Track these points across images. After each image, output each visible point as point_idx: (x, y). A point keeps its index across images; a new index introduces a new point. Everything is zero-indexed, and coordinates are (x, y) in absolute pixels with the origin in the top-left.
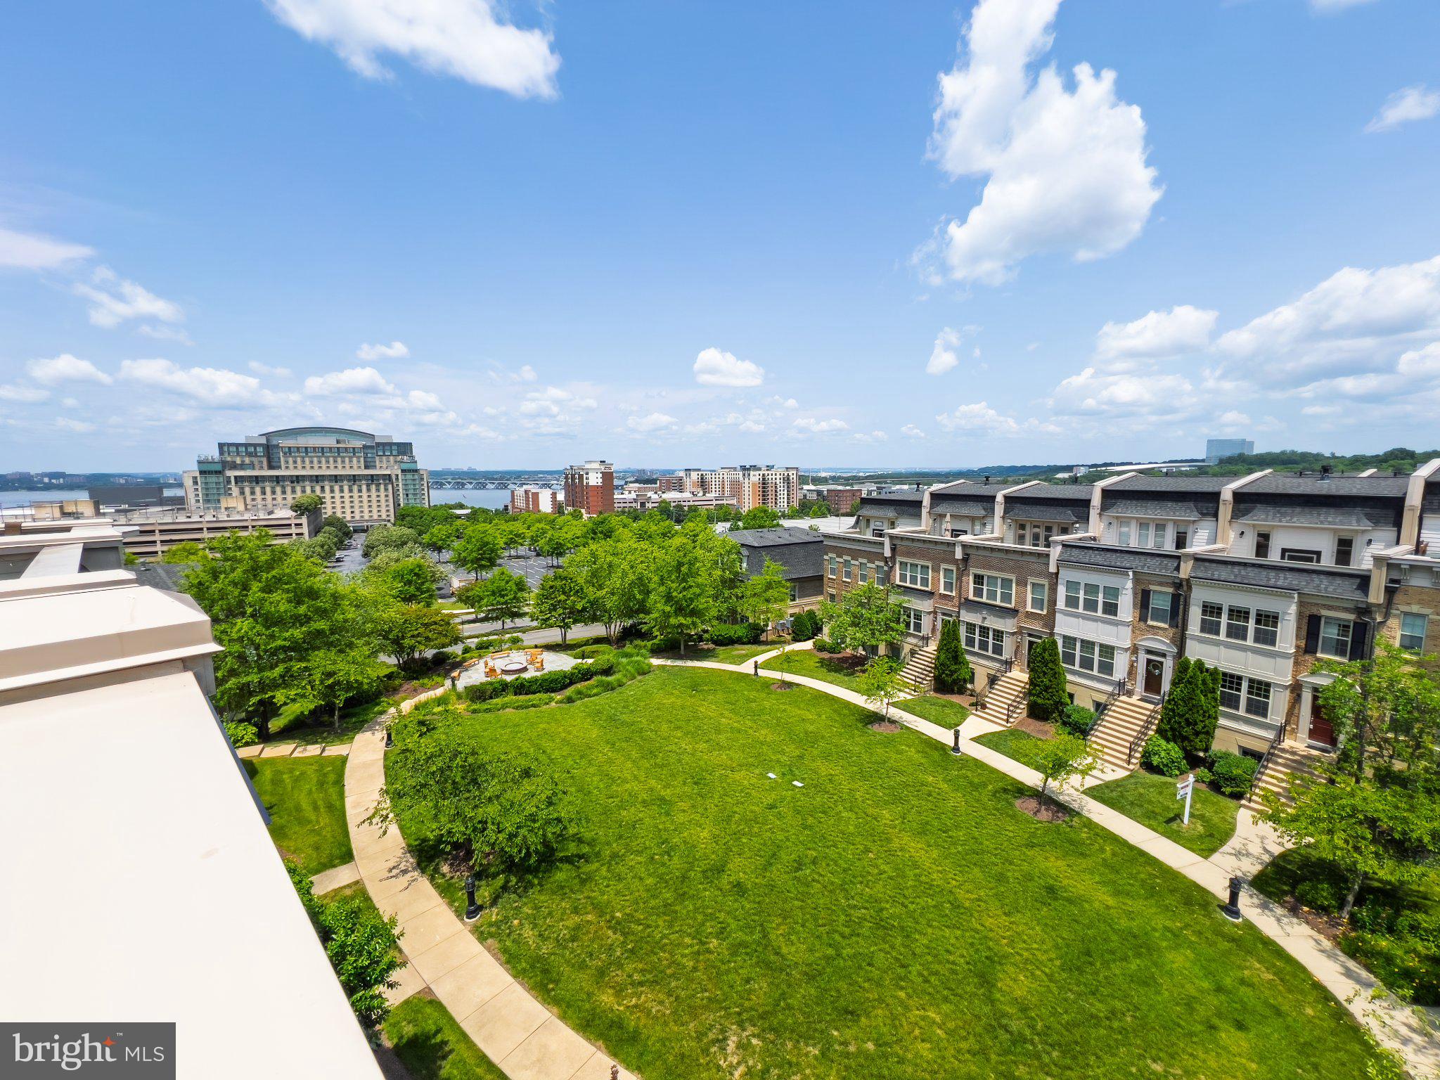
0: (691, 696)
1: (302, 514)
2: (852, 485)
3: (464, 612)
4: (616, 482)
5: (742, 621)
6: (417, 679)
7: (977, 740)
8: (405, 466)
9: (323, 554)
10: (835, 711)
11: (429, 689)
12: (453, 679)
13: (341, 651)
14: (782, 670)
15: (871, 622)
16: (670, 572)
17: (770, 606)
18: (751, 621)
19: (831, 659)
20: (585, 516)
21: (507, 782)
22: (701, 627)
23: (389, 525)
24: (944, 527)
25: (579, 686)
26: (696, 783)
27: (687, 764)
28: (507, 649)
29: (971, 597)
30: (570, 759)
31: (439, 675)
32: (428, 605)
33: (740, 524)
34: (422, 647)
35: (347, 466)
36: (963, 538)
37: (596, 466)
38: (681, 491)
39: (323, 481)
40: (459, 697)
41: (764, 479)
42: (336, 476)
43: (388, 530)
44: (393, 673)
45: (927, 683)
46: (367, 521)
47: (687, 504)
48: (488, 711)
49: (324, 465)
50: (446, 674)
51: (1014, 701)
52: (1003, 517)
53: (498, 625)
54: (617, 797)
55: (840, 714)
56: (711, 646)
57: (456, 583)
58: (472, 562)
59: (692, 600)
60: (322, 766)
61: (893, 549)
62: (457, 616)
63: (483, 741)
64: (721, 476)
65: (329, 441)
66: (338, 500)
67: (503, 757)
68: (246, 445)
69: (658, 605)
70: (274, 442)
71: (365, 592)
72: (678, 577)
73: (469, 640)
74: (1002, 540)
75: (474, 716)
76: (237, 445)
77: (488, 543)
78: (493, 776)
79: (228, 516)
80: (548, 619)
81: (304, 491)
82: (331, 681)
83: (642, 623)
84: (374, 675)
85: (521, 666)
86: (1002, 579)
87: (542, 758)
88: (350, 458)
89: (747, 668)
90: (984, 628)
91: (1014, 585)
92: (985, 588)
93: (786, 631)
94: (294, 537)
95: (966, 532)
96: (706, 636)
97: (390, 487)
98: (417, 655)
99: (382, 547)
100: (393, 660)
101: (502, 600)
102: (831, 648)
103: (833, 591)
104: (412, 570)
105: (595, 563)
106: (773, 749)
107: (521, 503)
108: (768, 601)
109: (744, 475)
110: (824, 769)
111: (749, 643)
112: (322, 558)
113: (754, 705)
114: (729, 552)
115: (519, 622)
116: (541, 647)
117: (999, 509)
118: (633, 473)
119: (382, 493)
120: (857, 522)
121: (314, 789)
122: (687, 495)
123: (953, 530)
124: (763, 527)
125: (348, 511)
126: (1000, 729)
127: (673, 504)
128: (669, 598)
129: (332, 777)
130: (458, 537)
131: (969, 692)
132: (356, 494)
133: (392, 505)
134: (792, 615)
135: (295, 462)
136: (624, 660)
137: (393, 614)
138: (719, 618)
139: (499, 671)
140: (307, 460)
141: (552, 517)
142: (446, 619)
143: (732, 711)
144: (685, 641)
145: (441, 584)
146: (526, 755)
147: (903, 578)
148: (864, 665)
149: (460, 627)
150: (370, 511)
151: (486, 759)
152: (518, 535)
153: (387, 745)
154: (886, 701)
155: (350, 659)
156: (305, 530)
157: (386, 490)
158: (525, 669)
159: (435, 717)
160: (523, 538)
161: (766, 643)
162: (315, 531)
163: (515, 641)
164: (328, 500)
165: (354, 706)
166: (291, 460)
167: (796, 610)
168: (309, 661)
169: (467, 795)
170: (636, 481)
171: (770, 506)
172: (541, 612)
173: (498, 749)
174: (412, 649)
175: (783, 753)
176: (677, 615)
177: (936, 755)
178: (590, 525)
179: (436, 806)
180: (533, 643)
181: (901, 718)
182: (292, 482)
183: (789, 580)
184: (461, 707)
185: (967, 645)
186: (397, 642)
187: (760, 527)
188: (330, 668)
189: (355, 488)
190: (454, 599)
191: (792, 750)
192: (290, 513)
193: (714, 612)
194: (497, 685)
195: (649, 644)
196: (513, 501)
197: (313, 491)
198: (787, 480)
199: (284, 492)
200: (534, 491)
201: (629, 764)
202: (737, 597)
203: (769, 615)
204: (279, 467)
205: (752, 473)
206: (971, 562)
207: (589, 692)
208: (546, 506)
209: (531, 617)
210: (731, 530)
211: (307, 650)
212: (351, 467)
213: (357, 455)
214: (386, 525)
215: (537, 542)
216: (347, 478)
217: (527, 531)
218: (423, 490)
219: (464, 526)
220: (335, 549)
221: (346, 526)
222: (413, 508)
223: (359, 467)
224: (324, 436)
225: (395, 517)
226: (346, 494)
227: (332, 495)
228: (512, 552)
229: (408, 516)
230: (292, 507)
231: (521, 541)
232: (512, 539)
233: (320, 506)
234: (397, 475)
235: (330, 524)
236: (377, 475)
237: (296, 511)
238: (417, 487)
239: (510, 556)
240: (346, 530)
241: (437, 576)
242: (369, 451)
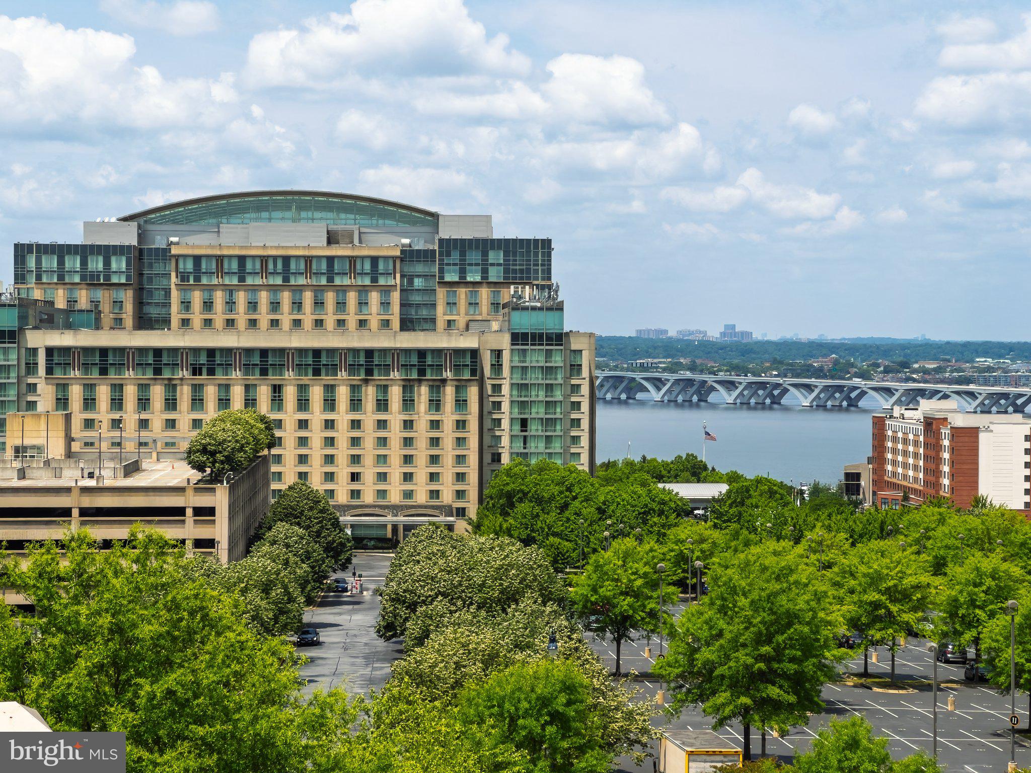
1: (215, 479)
8: (525, 322)
23: (461, 526)
35: (352, 317)
39: (280, 367)
42: (317, 353)
46: (395, 509)
49: (286, 317)
57: (678, 763)
65: (307, 237)
66: (316, 435)
68: (84, 251)
70: (159, 242)
76: (61, 251)
79: (22, 474)
81: (224, 402)
88: (363, 291)
94: (190, 553)
97: (473, 392)
107: (906, 469)
119: (449, 416)
125: (343, 470)
132: (369, 416)
133: (474, 459)
135: (208, 305)
140: (241, 298)
150: (408, 477)
152: (899, 595)
156: (221, 530)
157: (461, 403)
160: (920, 605)
162: (249, 536)
164: (288, 434)
166: (197, 297)
182: (196, 371)
189: (370, 394)
192: (183, 473)
196: (878, 457)
197: (250, 402)
199: (171, 404)
200: (959, 421)
204: (164, 322)
208: (1005, 483)
212: (362, 323)
213: (382, 281)
214: (450, 527)
215: (969, 625)
216: (350, 360)
217: (938, 581)
218: (576, 406)
219: (705, 546)
220: (302, 599)
221: (336, 524)
222: (541, 470)
223: (386, 324)
224: (294, 221)
225: (481, 500)
226: (343, 415)
227: (303, 416)
228: (873, 659)
229: (521, 500)
230: (190, 452)
231: (908, 617)
232: (876, 605)
233: (266, 452)
234: (498, 354)
235: (291, 515)
236: (438, 352)
237: (200, 468)
238: (558, 395)
239: (865, 674)
240: (334, 536)
241: (615, 726)
242: (420, 268)
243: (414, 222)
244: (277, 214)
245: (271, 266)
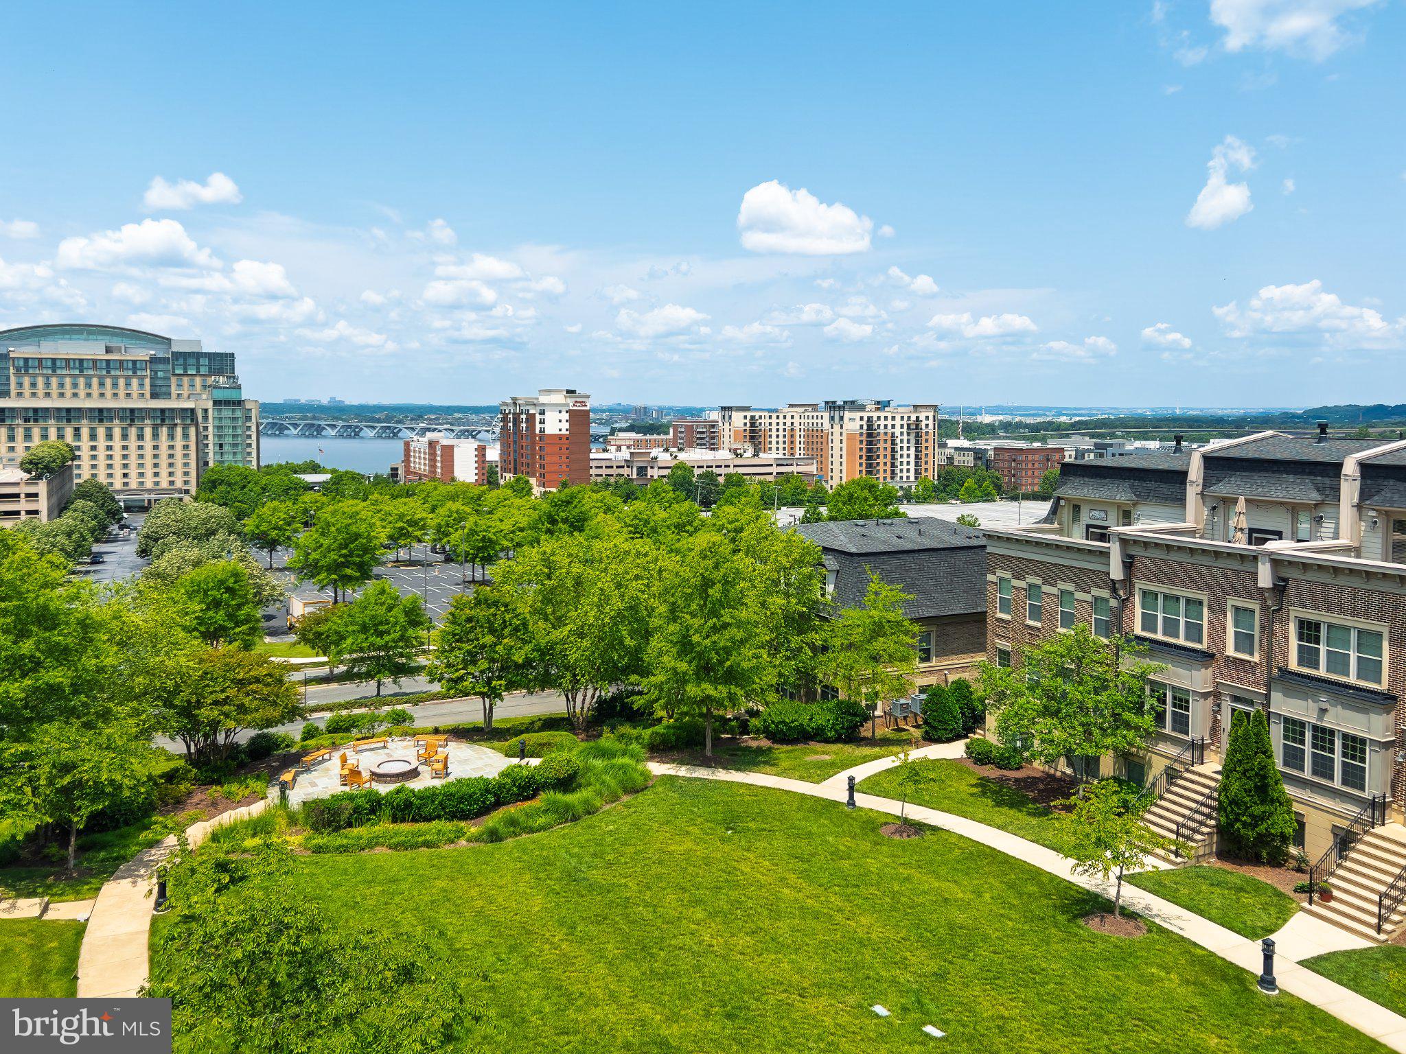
0: (723, 840)
1: (39, 477)
2: (1043, 440)
3: (308, 660)
4: (595, 429)
5: (824, 695)
6: (219, 782)
7: (1314, 964)
8: (220, 395)
9: (70, 548)
10: (1011, 886)
11: (239, 804)
12: (284, 787)
13: (88, 726)
14: (903, 798)
15: (1082, 708)
16: (688, 598)
17: (880, 669)
18: (842, 696)
19: (1001, 781)
20: (537, 491)
21: (369, 988)
22: (745, 705)
23: (187, 498)
24: (1232, 523)
25: (512, 810)
26: (729, 1016)
27: (713, 976)
28: (383, 734)
29: (1293, 665)
30: (489, 952)
31: (258, 778)
32: (247, 647)
33: (824, 510)
34: (231, 724)
35: (122, 392)
36: (1273, 546)
37: (559, 398)
38: (713, 447)
39: (79, 418)
40: (292, 820)
41: (870, 427)
42: (101, 410)
43: (183, 508)
44: (176, 770)
45: (1202, 840)
46: (149, 491)
47: (722, 471)
48: (343, 849)
49: (82, 392)
50: (272, 776)
51: (1392, 886)
52: (1359, 507)
53: (368, 688)
54: (576, 1032)
55: (1020, 894)
56: (765, 743)
57: (298, 609)
58: (330, 569)
59: (727, 651)
60: (41, 939)
61: (1129, 565)
62: (297, 668)
63: (332, 907)
64: (789, 421)
65: (93, 350)
66: (102, 453)
67: (365, 940)
69: (665, 659)
71: (136, 618)
72: (702, 607)
73: (316, 715)
74: (1358, 552)
75: (316, 858)
77: (357, 536)
78: (345, 975)
80: (461, 679)
81: (45, 437)
82: (67, 780)
83: (634, 693)
84: (141, 771)
85: (406, 768)
86: (1360, 632)
87: (438, 946)
89: (834, 789)
90: (1324, 730)
91: (1386, 645)
92: (1323, 649)
93: (911, 720)
94: (23, 517)
95: (1279, 535)
96: (755, 722)
97: (192, 431)
98: (221, 738)
99: (172, 538)
100: (178, 747)
101: (379, 641)
102: (1002, 758)
103: (1006, 645)
104: (222, 582)
105: (549, 577)
106: (884, 956)
107: (420, 464)
108: (875, 659)
109: (832, 418)
110: (989, 1005)
111: (838, 740)
112: (68, 555)
113: (845, 864)
114: (800, 562)
115: (408, 684)
116: (445, 732)
117: (1349, 491)
118: (625, 411)
119: (179, 442)
120: (1054, 511)
121: (24, 980)
122: (723, 455)
123: (1252, 531)
124: (867, 517)
125: (118, 472)
126: (1361, 944)
127: (697, 472)
128: (685, 646)
129: (57, 961)
130: (306, 524)
131: (1293, 863)
132: (133, 443)
133: (193, 465)
134: (923, 690)
135: (34, 385)
136: (598, 763)
137: (183, 660)
138: (779, 689)
139: (366, 775)
140: (54, 381)
141: (477, 491)
142: (277, 672)
143: (805, 874)
144: (714, 730)
145: (271, 610)
146: (409, 938)
147: (1149, 623)
148: (1068, 796)
149: (302, 689)
150: (156, 474)
151: (333, 940)
152: (413, 523)
153: (158, 905)
154: (1117, 870)
155: (103, 740)
156: (42, 505)
157: (186, 436)
158: (414, 774)
159: (247, 857)
160: (423, 528)
161: (872, 742)
162: (60, 507)
163: (400, 719)
164: (85, 453)
165: (104, 829)
166: (26, 381)
167: (932, 680)
168: (31, 741)
169: (297, 1010)
170: (631, 429)
171: (882, 478)
172: (449, 666)
173: (357, 923)
174: (214, 725)
175: (903, 964)
176: (699, 680)
177: (1225, 990)
178: (545, 507)
179: (238, 1029)
180: (430, 725)
181: (1147, 908)
182: (27, 420)
183: (917, 620)
184: (295, 840)
185: (1286, 764)
186: (187, 712)
187: (861, 517)
188: (68, 756)
189: (133, 432)
190: (293, 638)
191: (923, 961)
192: (18, 475)
193: (770, 677)
194: (361, 802)
195: (647, 733)
196: (407, 460)
197: (61, 437)
198: (915, 429)
199: (11, 438)
200: (445, 442)
201: (601, 969)
202: (814, 648)
203: (878, 687)
204: (6, 394)
205: (847, 415)
206: (1291, 592)
207: (530, 822)
208: (465, 470)
209: (430, 674)
210: (805, 520)
211: (30, 720)
212: (128, 395)
213: (139, 373)
214: (181, 500)
215: (447, 535)
216: (121, 414)
217: (431, 516)
218: (249, 437)
219: (318, 504)
220: (91, 540)
221: (113, 499)
222: (229, 469)
223: (142, 395)
224: (85, 340)
225: (198, 485)
226: (117, 443)
227: (93, 444)
228: (401, 554)
229: (220, 484)
230: (22, 464)
231: (418, 533)
232: (402, 528)
233: (70, 463)
234: (206, 411)
235: (85, 495)
236: (172, 410)
237: (29, 472)
238: (239, 432)
239: (397, 561)
240: (112, 506)
241: (266, 593)
242: (161, 367)
243: (157, 343)
244: (73, 337)
245: (72, 364)
